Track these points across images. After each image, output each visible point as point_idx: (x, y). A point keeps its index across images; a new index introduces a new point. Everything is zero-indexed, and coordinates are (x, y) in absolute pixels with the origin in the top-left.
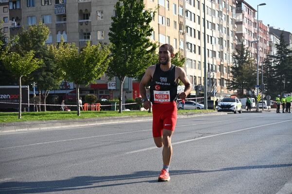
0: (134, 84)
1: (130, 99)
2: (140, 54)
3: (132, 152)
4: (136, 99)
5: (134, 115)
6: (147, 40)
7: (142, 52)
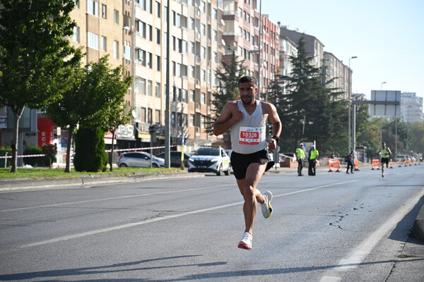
0: (40, 120)
1: (33, 147)
2: (50, 68)
3: (31, 245)
4: (43, 148)
5: (39, 176)
6: (66, 43)
7: (56, 64)
